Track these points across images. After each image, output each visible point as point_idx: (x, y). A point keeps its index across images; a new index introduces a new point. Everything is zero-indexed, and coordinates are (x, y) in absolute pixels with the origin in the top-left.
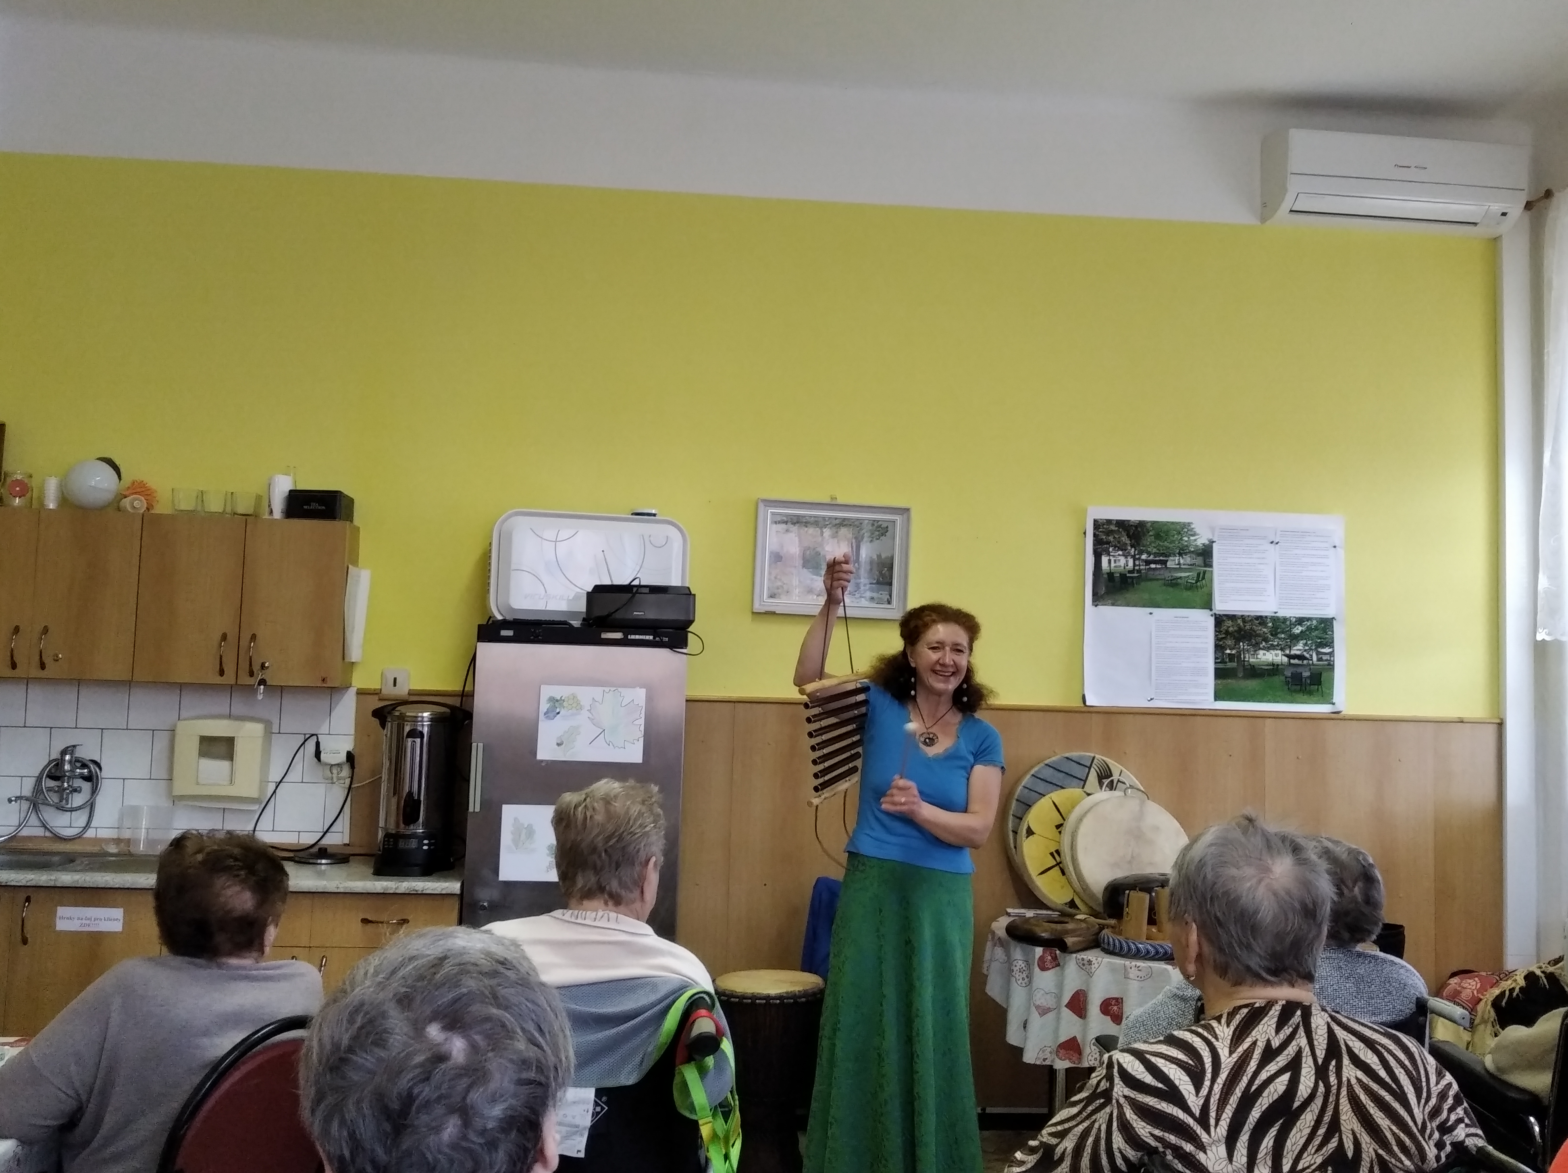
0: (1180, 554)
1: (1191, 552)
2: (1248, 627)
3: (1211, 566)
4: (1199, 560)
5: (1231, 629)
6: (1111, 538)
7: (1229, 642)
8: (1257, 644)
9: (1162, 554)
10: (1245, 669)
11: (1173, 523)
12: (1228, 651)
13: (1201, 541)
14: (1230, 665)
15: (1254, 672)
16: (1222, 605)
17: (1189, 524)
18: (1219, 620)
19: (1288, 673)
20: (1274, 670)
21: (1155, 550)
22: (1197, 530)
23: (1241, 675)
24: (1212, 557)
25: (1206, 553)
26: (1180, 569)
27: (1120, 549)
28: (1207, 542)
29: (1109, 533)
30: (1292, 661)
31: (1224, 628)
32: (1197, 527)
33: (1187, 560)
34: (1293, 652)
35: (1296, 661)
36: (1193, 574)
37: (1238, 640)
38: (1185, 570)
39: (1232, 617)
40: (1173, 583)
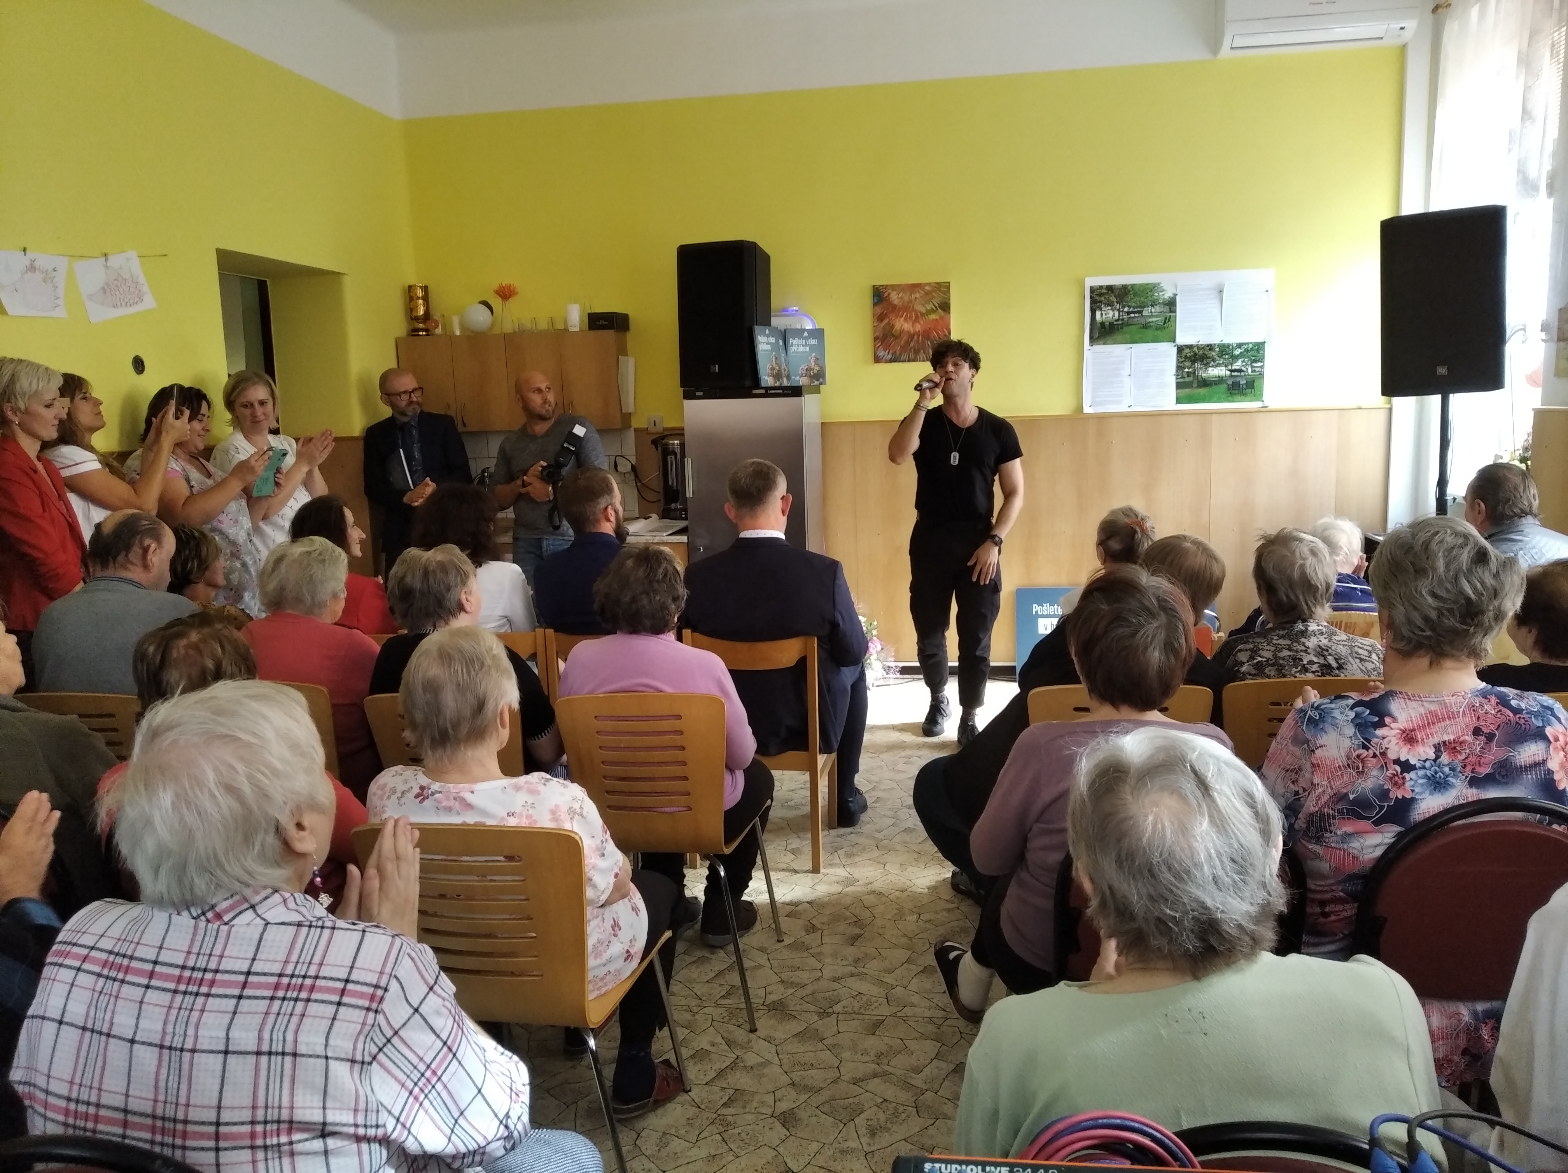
0: (1152, 306)
1: (1159, 303)
2: (1201, 352)
3: (1175, 312)
4: (1167, 308)
5: (1188, 355)
6: (1103, 299)
7: (1188, 364)
8: (1208, 363)
9: (1139, 307)
10: (1198, 381)
11: (1147, 284)
12: (1187, 370)
13: (1168, 295)
14: (1187, 379)
15: (1205, 383)
16: (1183, 339)
17: (1159, 284)
18: (1180, 349)
19: (1230, 382)
20: (1220, 380)
21: (1134, 304)
22: (1165, 288)
23: (1195, 385)
24: (1175, 306)
25: (1171, 304)
26: (1152, 316)
27: (1109, 305)
28: (1171, 295)
29: (1101, 295)
30: (1233, 374)
31: (1184, 355)
32: (1164, 285)
33: (1158, 309)
34: (1234, 368)
35: (1236, 374)
36: (1161, 319)
37: (1193, 362)
38: (1156, 316)
39: (1190, 347)
40: (1146, 326)
